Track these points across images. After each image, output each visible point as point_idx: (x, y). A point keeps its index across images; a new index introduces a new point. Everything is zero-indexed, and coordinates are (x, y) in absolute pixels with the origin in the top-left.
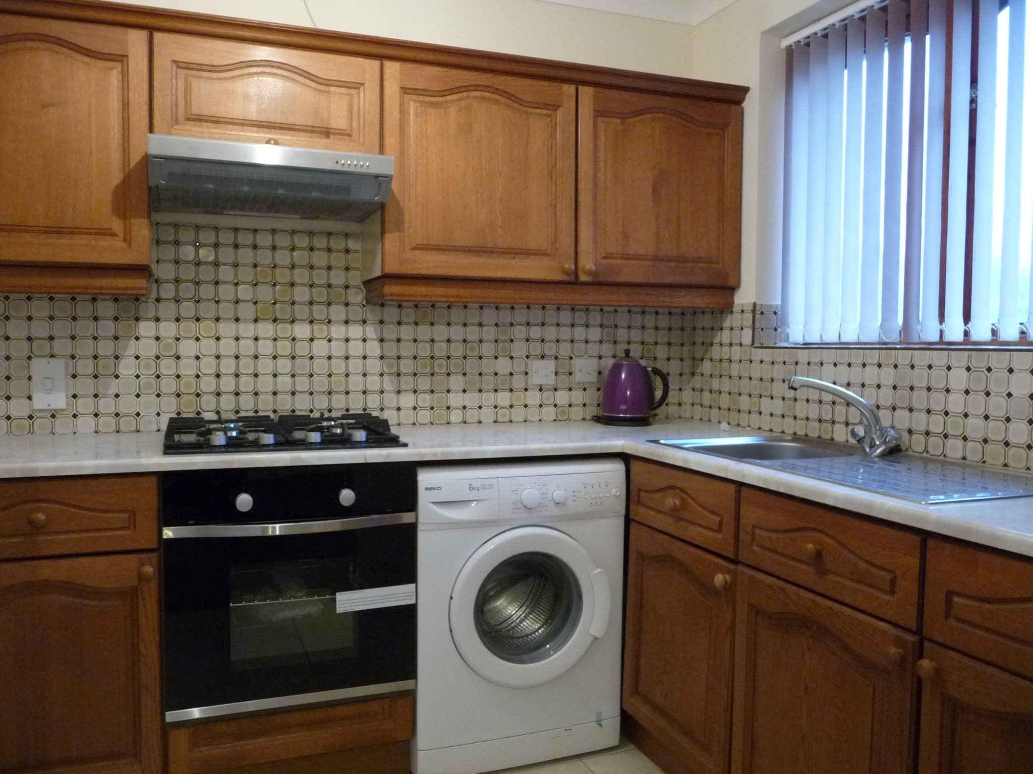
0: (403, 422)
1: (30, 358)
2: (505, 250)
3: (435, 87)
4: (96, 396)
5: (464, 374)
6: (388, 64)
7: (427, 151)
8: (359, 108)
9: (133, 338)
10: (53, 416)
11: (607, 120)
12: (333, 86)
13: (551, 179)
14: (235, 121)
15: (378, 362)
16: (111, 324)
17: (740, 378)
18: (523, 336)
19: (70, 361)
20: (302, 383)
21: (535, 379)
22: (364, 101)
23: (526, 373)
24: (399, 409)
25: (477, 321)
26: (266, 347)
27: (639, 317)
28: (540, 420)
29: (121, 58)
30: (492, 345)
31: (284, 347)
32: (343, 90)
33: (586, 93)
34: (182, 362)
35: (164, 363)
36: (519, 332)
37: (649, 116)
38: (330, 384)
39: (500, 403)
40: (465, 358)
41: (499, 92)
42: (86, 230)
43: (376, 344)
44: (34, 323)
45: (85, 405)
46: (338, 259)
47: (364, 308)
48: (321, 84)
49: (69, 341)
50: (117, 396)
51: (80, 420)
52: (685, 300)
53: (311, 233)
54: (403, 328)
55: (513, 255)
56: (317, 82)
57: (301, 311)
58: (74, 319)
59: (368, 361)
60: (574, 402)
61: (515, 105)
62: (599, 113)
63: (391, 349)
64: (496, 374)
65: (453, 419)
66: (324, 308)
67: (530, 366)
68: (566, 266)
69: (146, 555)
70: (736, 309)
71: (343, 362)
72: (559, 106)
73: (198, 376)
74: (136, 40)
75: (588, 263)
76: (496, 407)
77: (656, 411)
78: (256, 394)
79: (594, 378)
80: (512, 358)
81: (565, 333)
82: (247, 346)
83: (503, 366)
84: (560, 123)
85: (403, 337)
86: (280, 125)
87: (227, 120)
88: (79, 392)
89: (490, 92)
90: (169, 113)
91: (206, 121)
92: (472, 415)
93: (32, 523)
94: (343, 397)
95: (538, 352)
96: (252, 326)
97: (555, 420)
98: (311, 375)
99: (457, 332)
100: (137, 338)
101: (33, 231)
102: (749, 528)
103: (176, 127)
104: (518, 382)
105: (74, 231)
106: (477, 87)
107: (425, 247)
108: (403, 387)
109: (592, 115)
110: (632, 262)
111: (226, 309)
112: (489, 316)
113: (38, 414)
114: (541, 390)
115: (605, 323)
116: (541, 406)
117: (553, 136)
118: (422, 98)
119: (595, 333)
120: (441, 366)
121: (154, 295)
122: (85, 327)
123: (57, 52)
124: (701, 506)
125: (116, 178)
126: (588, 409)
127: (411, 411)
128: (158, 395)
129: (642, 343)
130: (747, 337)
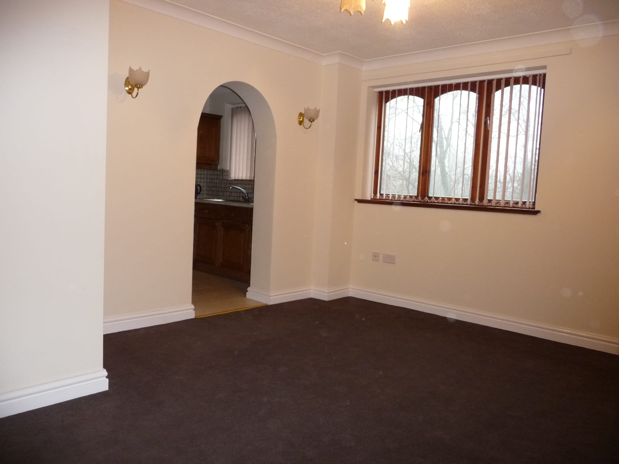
70: (218, 170)
130: (221, 178)
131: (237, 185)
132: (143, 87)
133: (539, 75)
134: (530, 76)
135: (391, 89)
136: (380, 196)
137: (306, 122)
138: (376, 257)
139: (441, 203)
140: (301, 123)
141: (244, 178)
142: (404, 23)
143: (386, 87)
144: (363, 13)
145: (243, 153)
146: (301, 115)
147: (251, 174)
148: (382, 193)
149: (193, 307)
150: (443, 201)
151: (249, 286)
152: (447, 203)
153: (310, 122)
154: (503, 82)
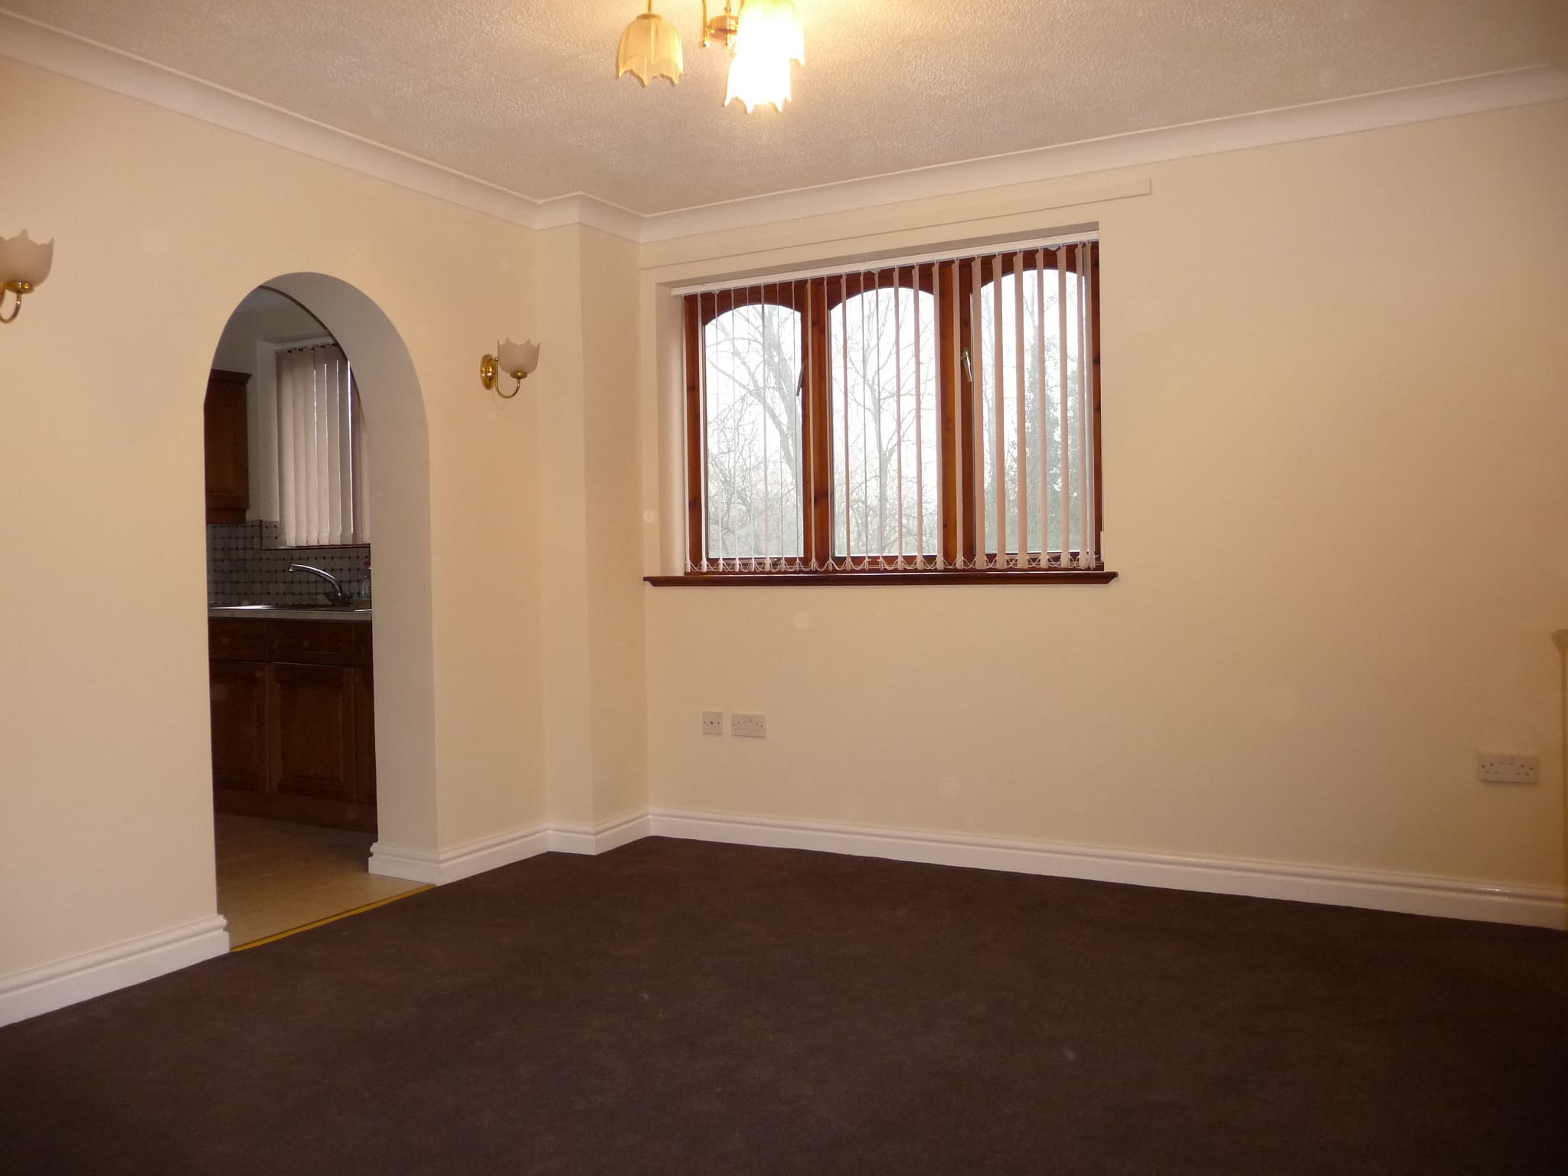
70: (248, 524)
130: (256, 543)
131: (307, 561)
132: (36, 289)
133: (1080, 247)
134: (1059, 248)
135: (715, 287)
136: (708, 565)
137: (504, 379)
138: (712, 724)
139: (870, 571)
140: (489, 382)
141: (325, 541)
142: (780, 109)
143: (703, 283)
144: (676, 82)
145: (319, 472)
146: (488, 361)
147: (343, 530)
148: (712, 556)
149: (222, 921)
150: (875, 567)
151: (376, 840)
152: (886, 571)
153: (516, 380)
154: (997, 265)
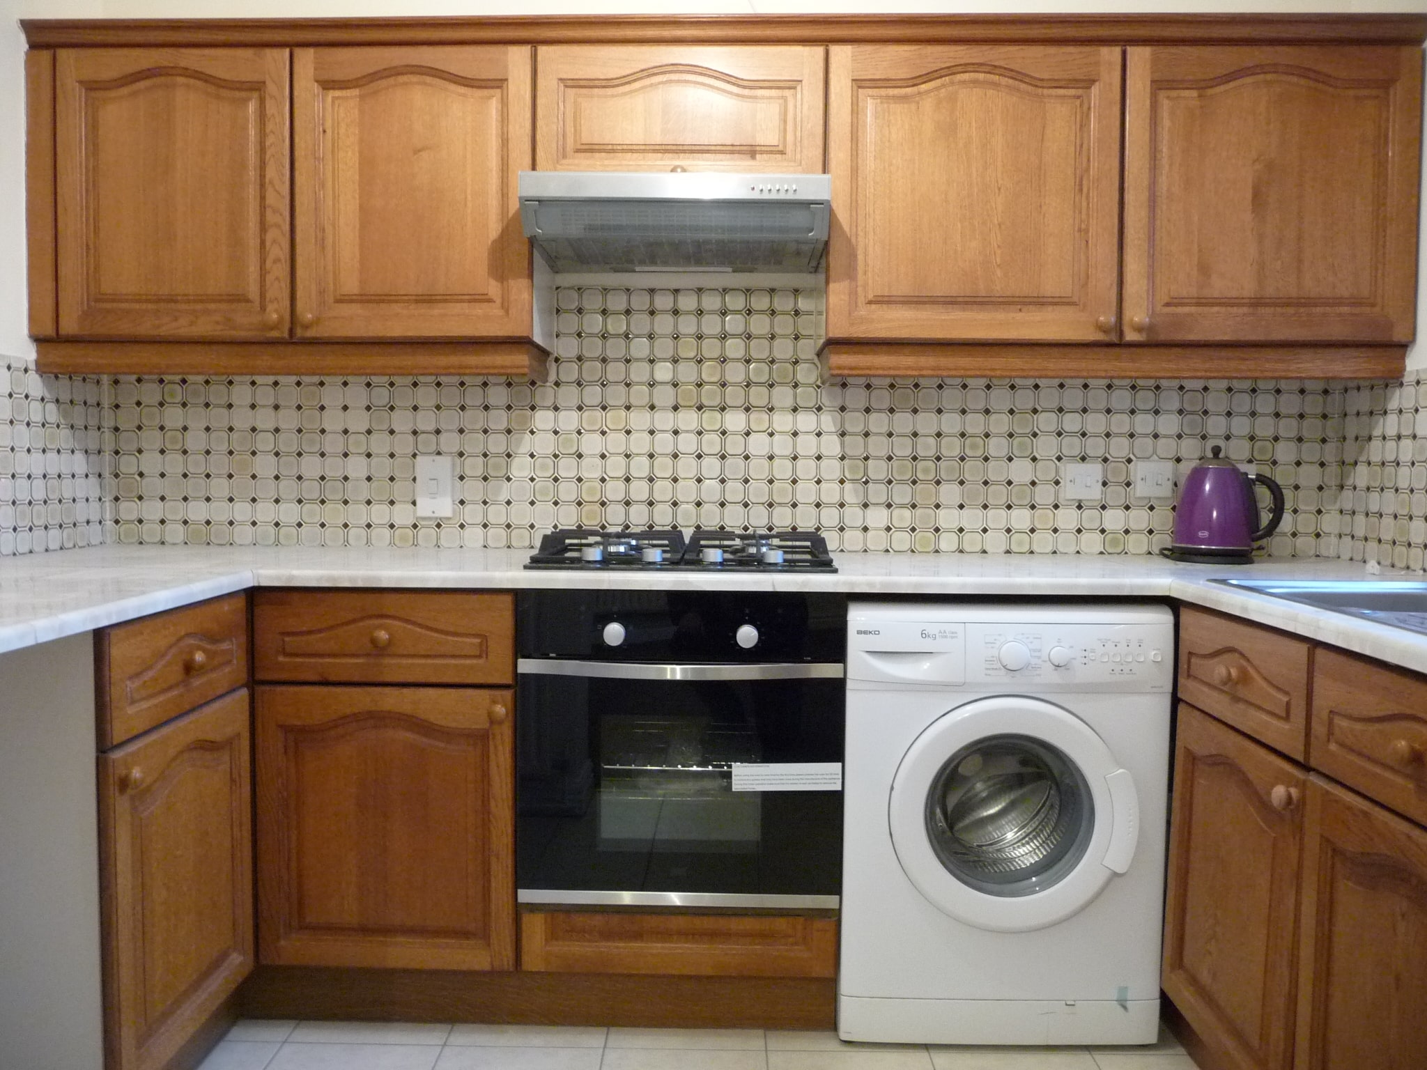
0: (872, 548)
1: (414, 456)
2: (1007, 300)
3: (903, 73)
4: (485, 503)
5: (962, 483)
6: (835, 50)
7: (891, 164)
8: (795, 114)
9: (528, 432)
10: (439, 526)
11: (1174, 93)
12: (761, 88)
13: (1081, 190)
14: (635, 147)
15: (836, 464)
16: (503, 414)
17: (1412, 491)
18: (1053, 427)
19: (458, 460)
20: (734, 491)
21: (1070, 492)
22: (802, 104)
23: (1057, 483)
24: (866, 529)
25: (981, 406)
26: (688, 443)
27: (1246, 398)
28: (1078, 552)
29: (499, 83)
30: (1004, 441)
31: (711, 443)
32: (773, 93)
33: (1139, 57)
34: (585, 462)
35: (563, 462)
36: (1047, 421)
37: (1249, 80)
38: (771, 493)
39: (1015, 525)
40: (962, 459)
41: (997, 71)
42: (460, 297)
43: (835, 439)
44: (420, 414)
45: (473, 513)
46: (784, 325)
47: (819, 390)
48: (744, 87)
49: (456, 435)
50: (509, 503)
51: (468, 530)
52: (1313, 366)
53: (748, 291)
54: (873, 416)
55: (1019, 307)
56: (738, 86)
57: (734, 395)
58: (463, 408)
59: (824, 462)
60: (1133, 526)
61: (1023, 86)
62: (1159, 85)
63: (856, 446)
64: (1010, 483)
65: (943, 546)
66: (764, 390)
67: (1062, 473)
68: (1102, 319)
69: (498, 693)
70: (1408, 378)
71: (788, 464)
72: (1094, 81)
73: (603, 480)
74: (518, 57)
75: (1137, 314)
76: (1008, 531)
77: (1263, 542)
78: (675, 504)
79: (1166, 490)
80: (1034, 459)
81: (1120, 423)
82: (664, 442)
83: (1021, 471)
84: (1095, 107)
85: (873, 429)
86: (690, 148)
87: (625, 147)
88: (467, 498)
89: (985, 72)
90: (554, 145)
91: (600, 151)
92: (972, 541)
93: (374, 641)
94: (788, 510)
95: (1076, 452)
96: (671, 415)
97: (1101, 553)
98: (746, 481)
99: (951, 423)
100: (532, 432)
101: (404, 301)
102: (1325, 714)
103: (564, 161)
104: (1044, 494)
105: (447, 299)
106: (966, 67)
107: (886, 299)
108: (872, 499)
109: (1148, 90)
110: (1216, 309)
111: (640, 394)
112: (1000, 398)
113: (422, 523)
114: (1079, 507)
115: (1187, 407)
116: (1079, 531)
117: (1083, 126)
118: (883, 92)
119: (1169, 424)
120: (926, 471)
121: (552, 377)
122: (475, 418)
123: (431, 85)
124: (1265, 679)
125: (494, 230)
126: (1155, 537)
127: (883, 533)
128: (556, 503)
129: (1252, 438)
